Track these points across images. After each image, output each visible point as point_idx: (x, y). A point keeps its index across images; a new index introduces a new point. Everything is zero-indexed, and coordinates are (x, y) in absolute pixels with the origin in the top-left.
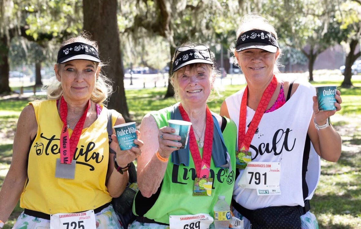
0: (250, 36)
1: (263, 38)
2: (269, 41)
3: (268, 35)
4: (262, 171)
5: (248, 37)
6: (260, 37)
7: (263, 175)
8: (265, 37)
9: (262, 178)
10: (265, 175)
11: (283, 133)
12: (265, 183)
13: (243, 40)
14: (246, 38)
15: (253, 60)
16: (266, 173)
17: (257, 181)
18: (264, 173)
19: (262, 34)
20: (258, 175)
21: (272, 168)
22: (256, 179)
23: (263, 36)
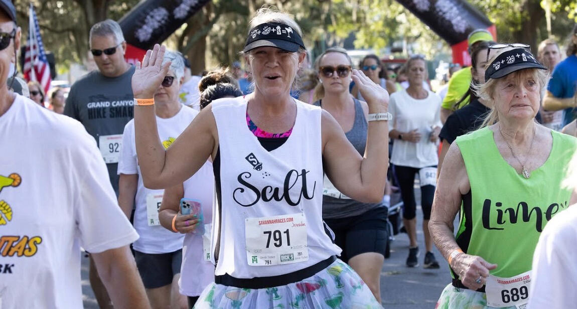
0: (262, 31)
1: (279, 33)
2: (289, 36)
3: (286, 29)
4: (282, 228)
5: (259, 32)
6: (276, 32)
7: (285, 232)
8: (281, 31)
9: (284, 236)
10: (287, 232)
11: (298, 176)
12: (289, 244)
13: (253, 37)
14: (257, 35)
15: (267, 63)
16: (288, 230)
17: (278, 243)
18: (285, 230)
19: (278, 28)
20: (277, 234)
21: (295, 222)
22: (276, 239)
23: (280, 31)
